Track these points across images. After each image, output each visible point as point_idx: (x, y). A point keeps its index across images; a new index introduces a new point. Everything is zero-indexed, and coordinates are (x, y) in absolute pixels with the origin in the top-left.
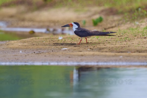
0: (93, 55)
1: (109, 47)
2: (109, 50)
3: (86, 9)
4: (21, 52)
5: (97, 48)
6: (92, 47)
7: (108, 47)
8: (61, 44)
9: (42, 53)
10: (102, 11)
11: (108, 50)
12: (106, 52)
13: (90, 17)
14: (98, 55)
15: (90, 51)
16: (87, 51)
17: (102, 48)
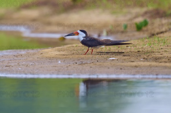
0: (150, 66)
1: (168, 57)
2: (169, 60)
3: (125, 10)
4: (60, 62)
5: (152, 57)
6: (145, 57)
7: (165, 57)
8: (107, 53)
9: (86, 64)
10: (146, 13)
11: (167, 60)
12: (166, 62)
13: (131, 20)
14: (156, 66)
15: (144, 61)
16: (140, 61)
17: (158, 58)
